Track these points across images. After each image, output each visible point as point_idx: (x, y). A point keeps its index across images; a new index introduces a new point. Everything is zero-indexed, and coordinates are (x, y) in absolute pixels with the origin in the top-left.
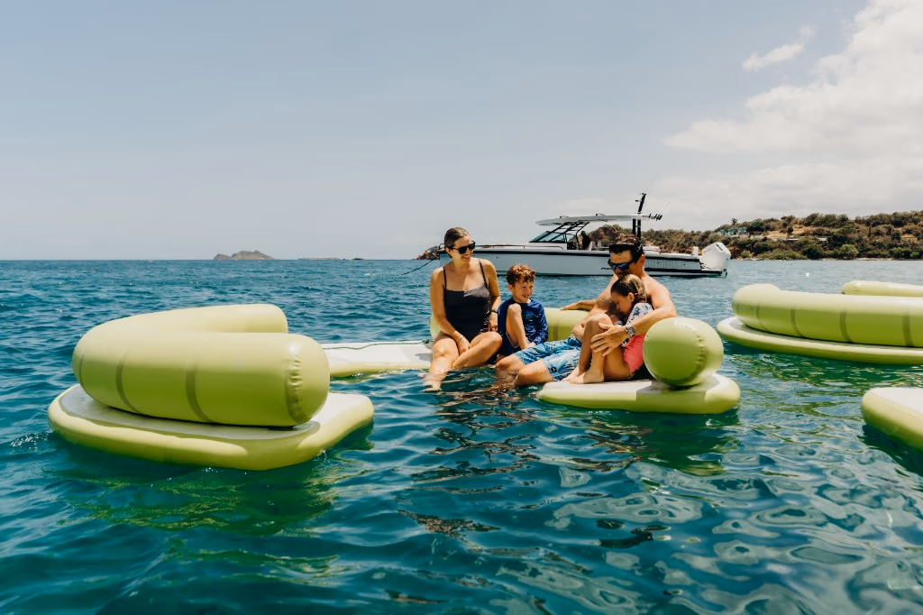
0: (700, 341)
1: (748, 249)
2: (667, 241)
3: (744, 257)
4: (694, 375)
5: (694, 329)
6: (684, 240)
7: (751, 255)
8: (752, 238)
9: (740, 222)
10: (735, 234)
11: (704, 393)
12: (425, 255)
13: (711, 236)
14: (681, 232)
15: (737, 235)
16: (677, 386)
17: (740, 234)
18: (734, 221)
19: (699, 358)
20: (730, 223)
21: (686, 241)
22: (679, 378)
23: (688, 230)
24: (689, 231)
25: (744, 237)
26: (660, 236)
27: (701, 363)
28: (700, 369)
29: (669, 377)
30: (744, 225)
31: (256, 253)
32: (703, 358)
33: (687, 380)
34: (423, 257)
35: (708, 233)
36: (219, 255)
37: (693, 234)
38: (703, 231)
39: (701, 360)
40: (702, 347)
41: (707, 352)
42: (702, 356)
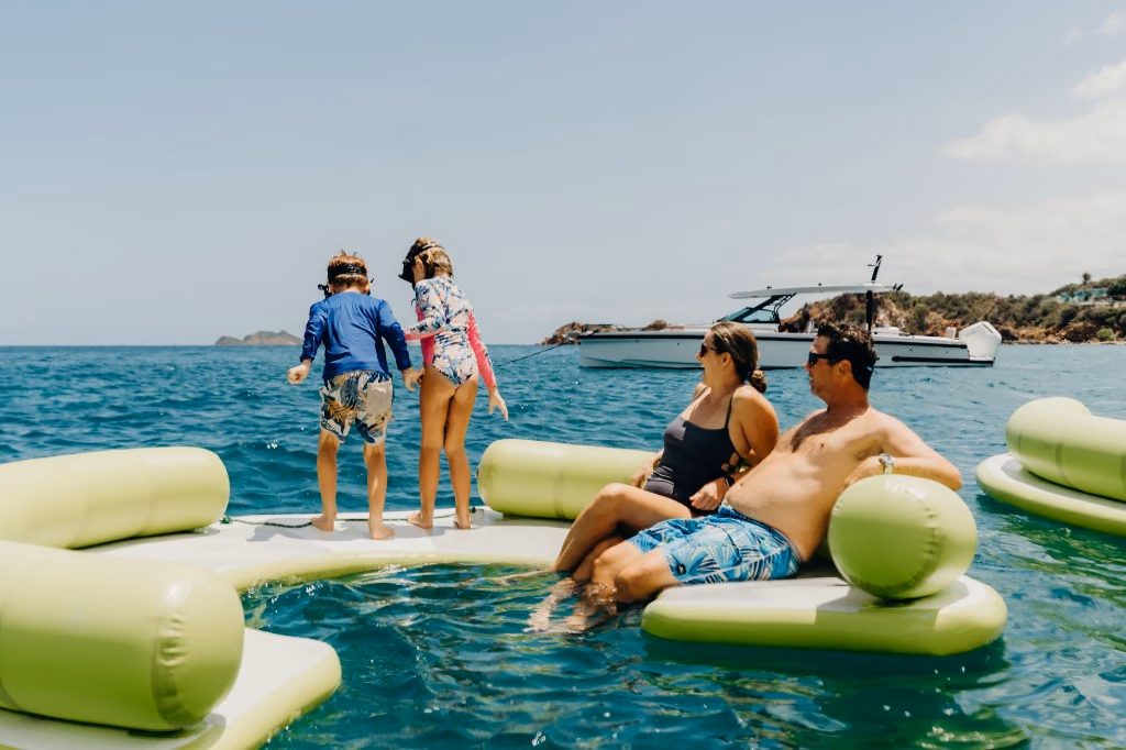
0: (931, 516)
1: (1109, 325)
2: (966, 312)
3: (1102, 339)
4: (918, 579)
5: (920, 495)
6: (996, 310)
7: (1114, 336)
8: (1117, 305)
9: (1096, 279)
10: (1086, 299)
11: (935, 612)
12: (555, 337)
13: (1043, 304)
14: (991, 297)
15: (1090, 302)
16: (890, 598)
17: (1096, 299)
18: (1086, 277)
19: (928, 547)
20: (1079, 281)
21: (1000, 313)
22: (891, 584)
23: (1003, 294)
24: (1005, 295)
25: (1102, 305)
26: (955, 304)
27: (932, 557)
28: (929, 567)
29: (873, 582)
30: (1104, 284)
31: (283, 333)
32: (937, 548)
33: (907, 586)
34: (553, 341)
35: (1038, 299)
36: (223, 338)
37: (1012, 300)
38: (1030, 295)
39: (931, 552)
40: (933, 529)
41: (944, 538)
42: (933, 544)
